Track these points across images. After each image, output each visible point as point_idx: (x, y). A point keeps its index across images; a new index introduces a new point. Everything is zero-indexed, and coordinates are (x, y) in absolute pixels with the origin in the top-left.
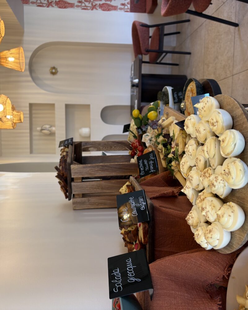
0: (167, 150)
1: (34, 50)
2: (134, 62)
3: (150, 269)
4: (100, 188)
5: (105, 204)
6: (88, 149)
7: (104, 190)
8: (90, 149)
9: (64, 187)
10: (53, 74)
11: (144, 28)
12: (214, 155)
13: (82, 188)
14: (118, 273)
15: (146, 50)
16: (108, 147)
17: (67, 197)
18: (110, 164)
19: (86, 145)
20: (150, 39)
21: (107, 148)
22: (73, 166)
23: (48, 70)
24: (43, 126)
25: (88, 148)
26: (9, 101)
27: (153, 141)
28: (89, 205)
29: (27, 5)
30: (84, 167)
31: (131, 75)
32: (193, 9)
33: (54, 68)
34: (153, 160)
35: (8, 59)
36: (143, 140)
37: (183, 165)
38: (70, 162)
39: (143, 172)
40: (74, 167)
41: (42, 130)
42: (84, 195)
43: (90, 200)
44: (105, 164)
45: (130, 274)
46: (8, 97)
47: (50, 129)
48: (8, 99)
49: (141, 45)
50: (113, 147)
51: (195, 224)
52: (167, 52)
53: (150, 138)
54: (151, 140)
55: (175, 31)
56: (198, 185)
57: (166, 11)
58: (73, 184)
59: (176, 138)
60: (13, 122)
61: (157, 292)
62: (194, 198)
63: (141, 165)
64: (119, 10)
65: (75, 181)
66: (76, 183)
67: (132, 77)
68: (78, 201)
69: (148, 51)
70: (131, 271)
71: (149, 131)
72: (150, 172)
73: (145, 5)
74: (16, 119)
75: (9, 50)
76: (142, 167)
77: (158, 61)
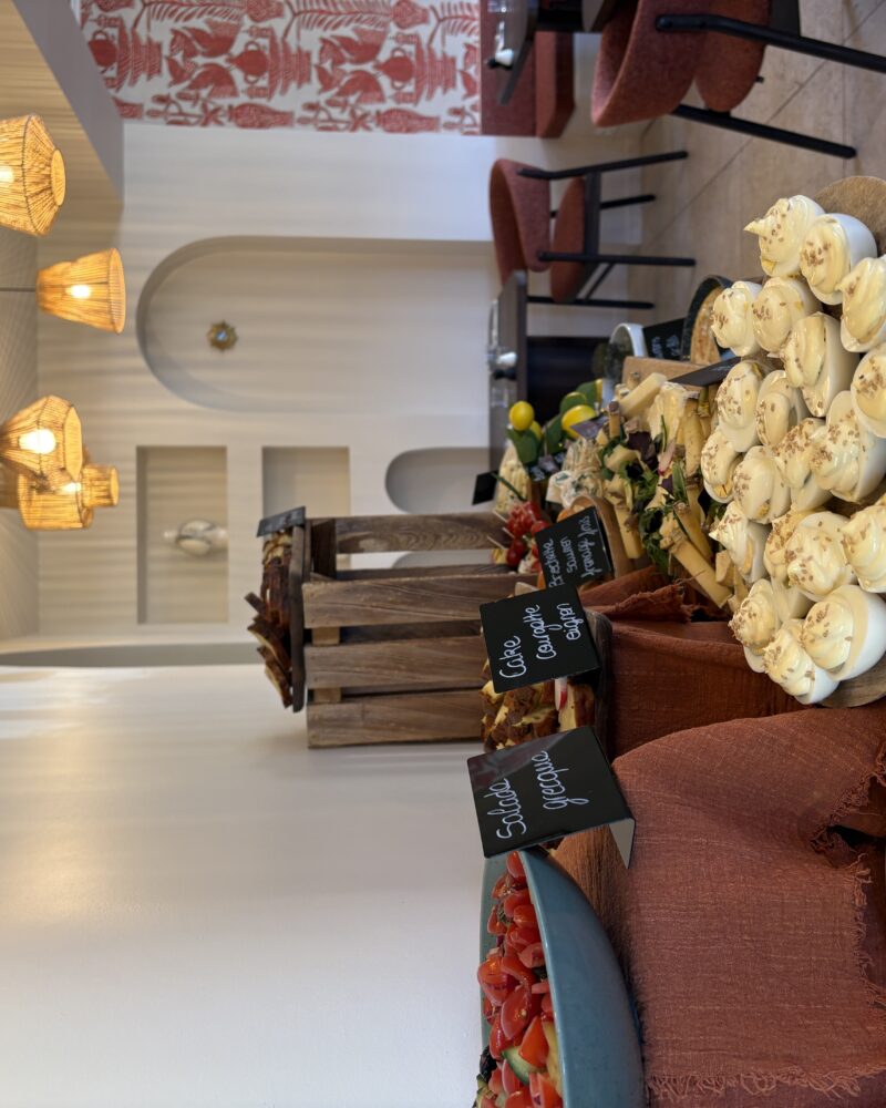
0: (643, 486)
1: (155, 263)
2: (500, 299)
3: (618, 773)
4: (403, 667)
5: (421, 726)
6: (357, 545)
7: (417, 675)
8: (363, 544)
9: (279, 665)
10: (221, 345)
11: (533, 182)
12: (822, 367)
13: (342, 668)
14: (507, 791)
15: (541, 254)
16: (425, 537)
17: (287, 701)
18: (437, 578)
19: (351, 530)
20: (553, 222)
21: (421, 541)
22: (311, 585)
23: (202, 333)
24: (185, 524)
25: (358, 539)
26: (73, 420)
27: (587, 489)
28: (366, 731)
29: (131, 120)
30: (347, 591)
31: (490, 342)
32: (701, 105)
33: (223, 327)
34: (590, 538)
35: (68, 291)
36: (550, 496)
37: (711, 457)
38: (300, 571)
39: (559, 577)
40: (313, 590)
41: (181, 538)
42: (347, 695)
43: (368, 712)
44: (422, 579)
45: (547, 790)
46: (71, 406)
47: (209, 534)
48: (73, 411)
49: (523, 237)
50: (444, 538)
51: (761, 635)
52: (613, 261)
53: (576, 479)
54: (578, 487)
55: (636, 192)
56: (768, 502)
57: (609, 106)
58: (309, 651)
59: (671, 436)
60: (83, 506)
61: (646, 842)
62: (754, 553)
63: (551, 556)
64: (443, 131)
65: (315, 642)
66: (322, 650)
67: (493, 347)
68: (326, 716)
69: (546, 259)
70: (554, 783)
71: (571, 463)
72: (583, 576)
73: (533, 114)
74: (95, 494)
75: (73, 260)
76: (554, 564)
77: (582, 295)
